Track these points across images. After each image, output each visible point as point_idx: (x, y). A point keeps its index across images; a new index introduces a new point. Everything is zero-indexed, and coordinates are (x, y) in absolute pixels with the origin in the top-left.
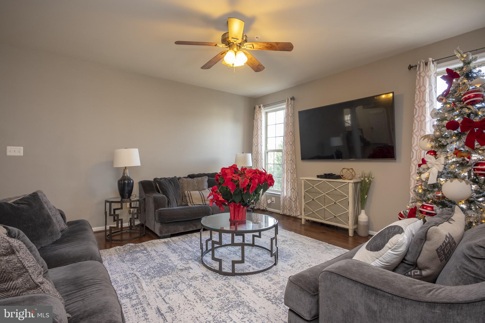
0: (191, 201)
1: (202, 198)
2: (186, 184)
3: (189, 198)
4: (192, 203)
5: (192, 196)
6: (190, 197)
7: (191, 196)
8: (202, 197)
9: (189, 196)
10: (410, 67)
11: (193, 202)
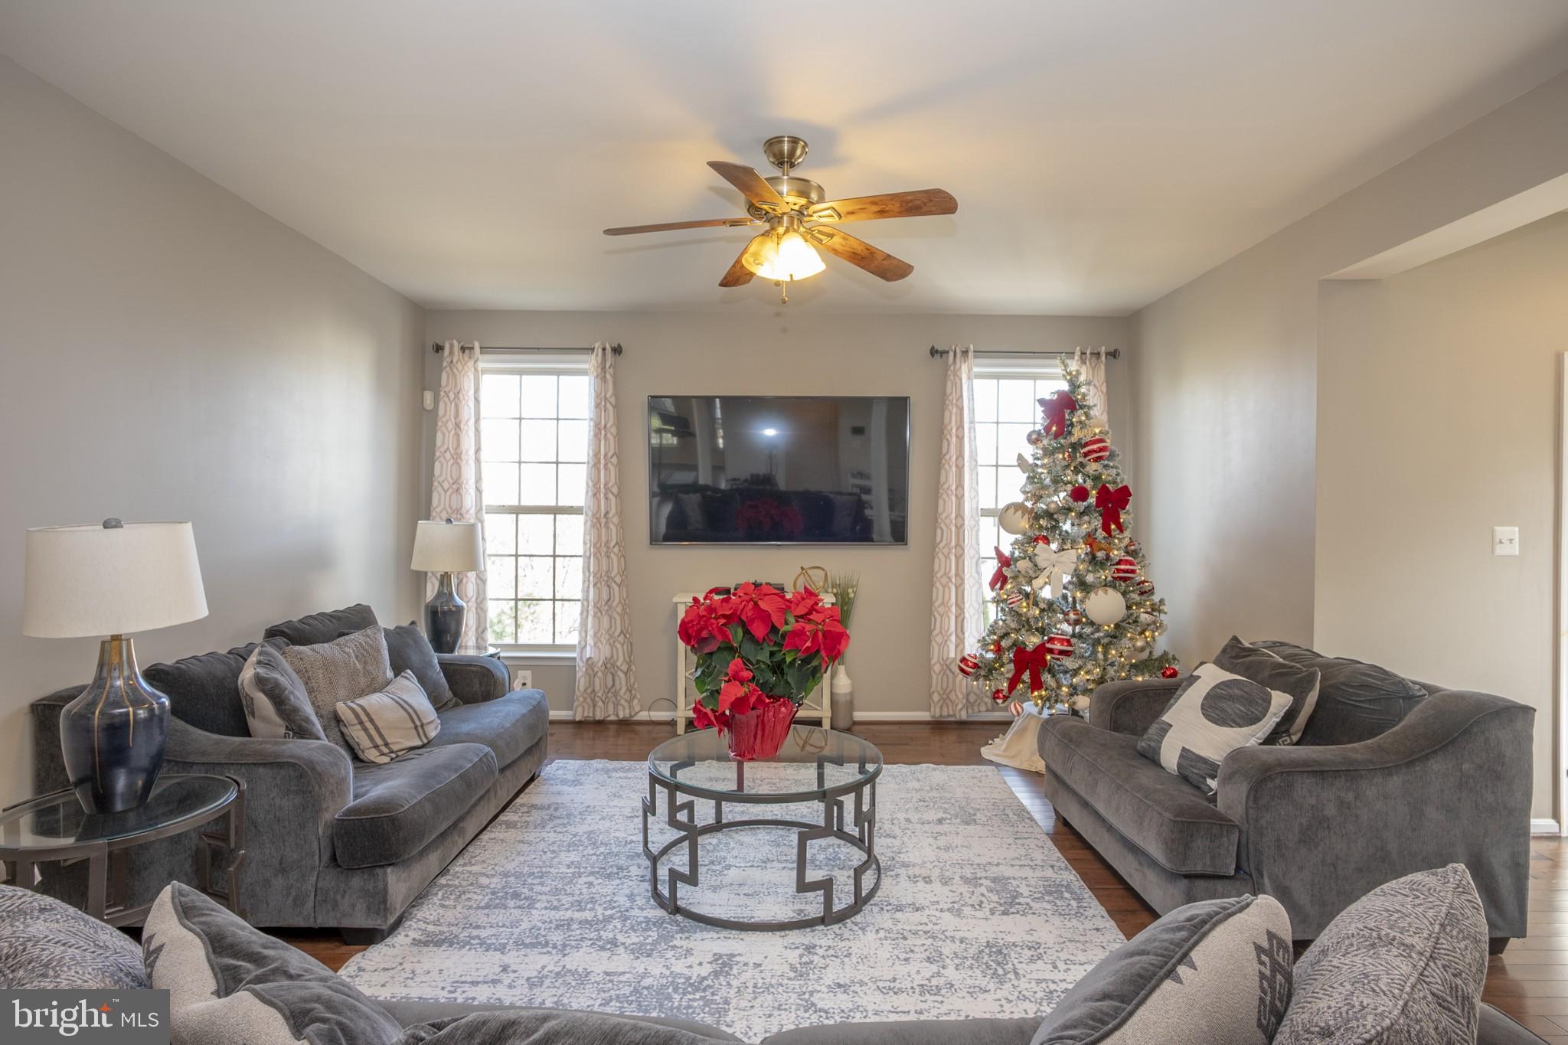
0: (379, 741)
1: (413, 721)
2: (320, 672)
3: (365, 730)
4: (386, 750)
5: (374, 717)
6: (368, 725)
7: (372, 721)
8: (409, 714)
9: (361, 723)
10: (933, 352)
11: (386, 744)
